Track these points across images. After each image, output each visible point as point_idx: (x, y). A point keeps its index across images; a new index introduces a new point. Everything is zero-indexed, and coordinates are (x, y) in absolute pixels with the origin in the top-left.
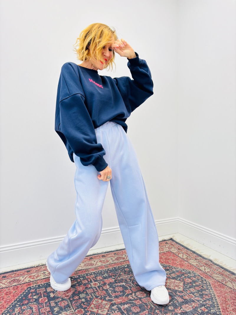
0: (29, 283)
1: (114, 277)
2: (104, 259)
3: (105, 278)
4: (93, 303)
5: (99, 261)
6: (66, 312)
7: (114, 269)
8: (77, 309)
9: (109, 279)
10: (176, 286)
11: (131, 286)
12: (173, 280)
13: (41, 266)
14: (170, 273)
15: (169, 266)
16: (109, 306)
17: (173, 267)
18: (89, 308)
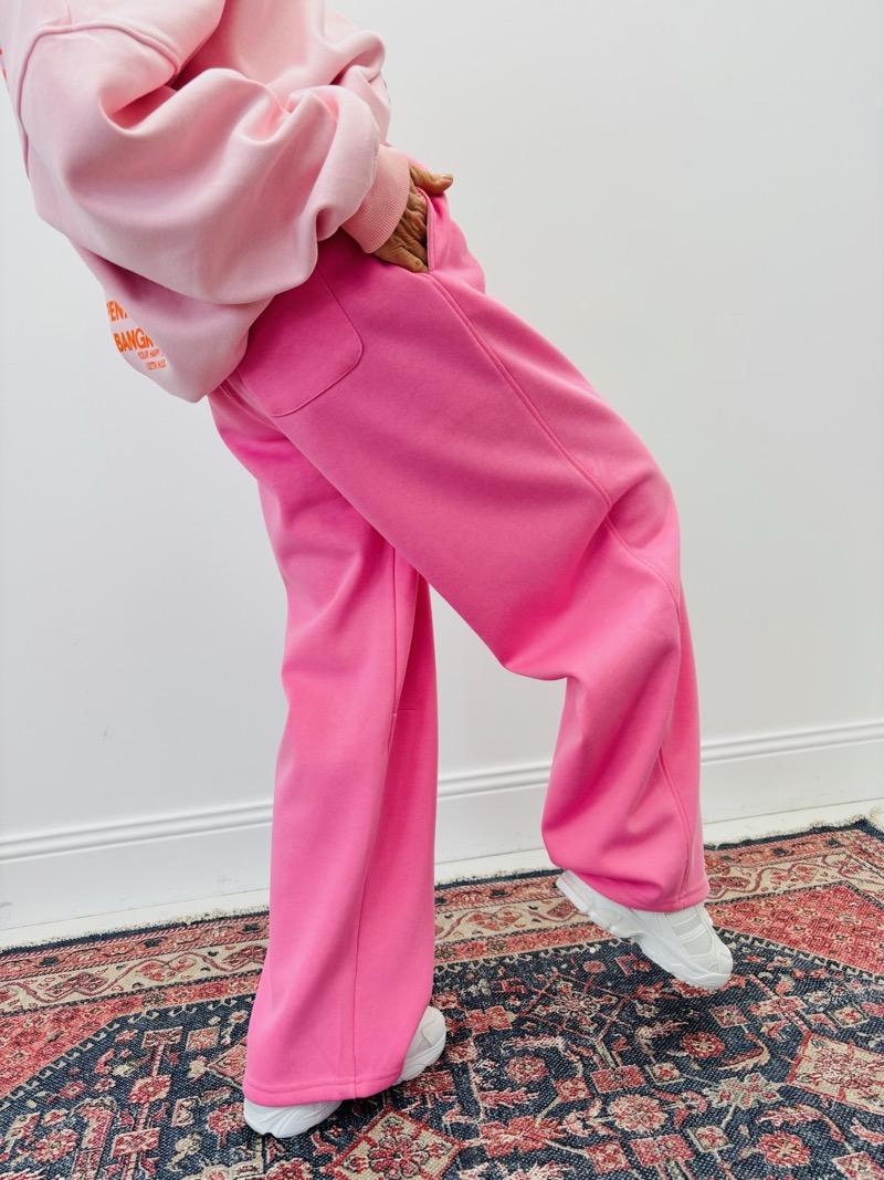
0: (126, 999)
1: (518, 1003)
2: (496, 909)
3: (472, 1003)
4: (370, 1135)
5: (470, 915)
6: (222, 1167)
7: (529, 958)
8: (281, 1158)
9: (490, 1011)
10: (856, 1083)
11: (595, 1058)
12: (842, 1048)
13: (213, 921)
14: (826, 1002)
15: (829, 963)
16: (445, 1161)
17: (849, 971)
18: (339, 1163)
